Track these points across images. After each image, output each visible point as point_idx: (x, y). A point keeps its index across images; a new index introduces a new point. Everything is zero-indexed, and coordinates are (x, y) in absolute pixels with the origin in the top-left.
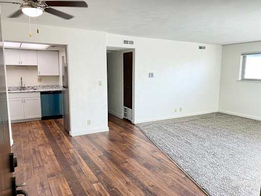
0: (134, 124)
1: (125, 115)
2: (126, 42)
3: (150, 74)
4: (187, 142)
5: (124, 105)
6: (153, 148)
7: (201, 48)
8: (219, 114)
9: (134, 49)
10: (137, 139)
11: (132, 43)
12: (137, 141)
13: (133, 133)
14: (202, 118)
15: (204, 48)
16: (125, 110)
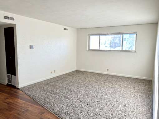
0: (18, 89)
1: (9, 81)
2: (6, 18)
3: (30, 46)
4: (66, 97)
5: (7, 73)
6: (40, 109)
7: (65, 29)
8: (77, 71)
9: (15, 25)
10: (23, 103)
11: (13, 19)
12: (23, 105)
13: (18, 98)
14: (69, 76)
15: (67, 29)
16: (9, 77)
